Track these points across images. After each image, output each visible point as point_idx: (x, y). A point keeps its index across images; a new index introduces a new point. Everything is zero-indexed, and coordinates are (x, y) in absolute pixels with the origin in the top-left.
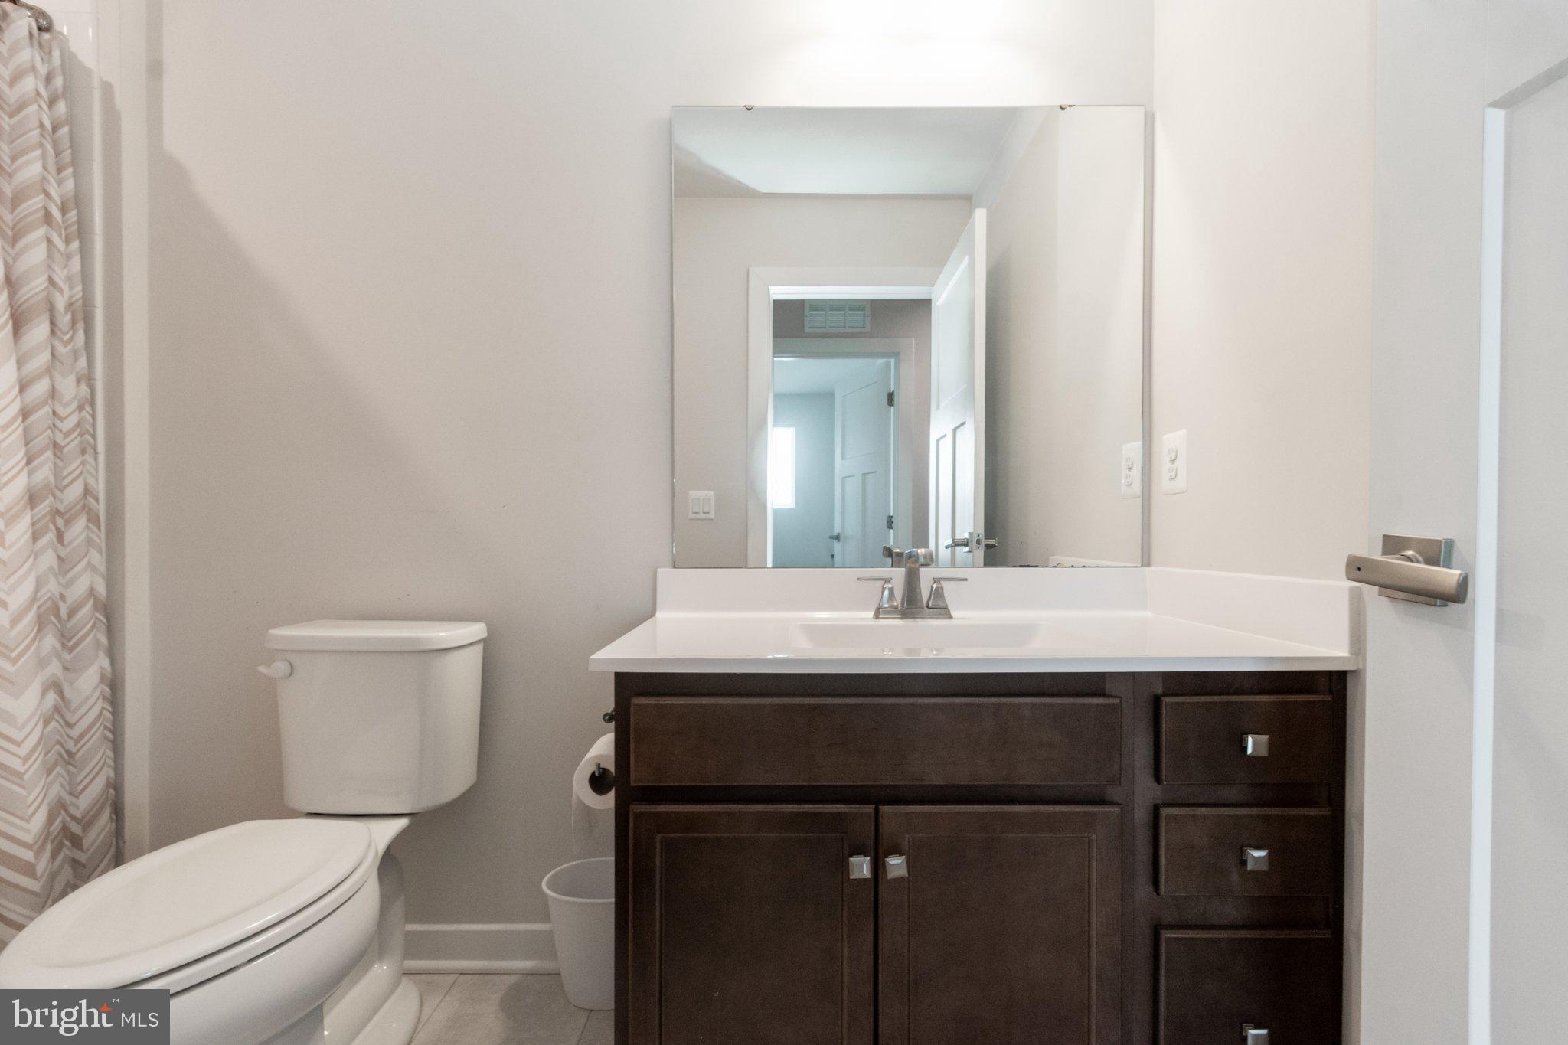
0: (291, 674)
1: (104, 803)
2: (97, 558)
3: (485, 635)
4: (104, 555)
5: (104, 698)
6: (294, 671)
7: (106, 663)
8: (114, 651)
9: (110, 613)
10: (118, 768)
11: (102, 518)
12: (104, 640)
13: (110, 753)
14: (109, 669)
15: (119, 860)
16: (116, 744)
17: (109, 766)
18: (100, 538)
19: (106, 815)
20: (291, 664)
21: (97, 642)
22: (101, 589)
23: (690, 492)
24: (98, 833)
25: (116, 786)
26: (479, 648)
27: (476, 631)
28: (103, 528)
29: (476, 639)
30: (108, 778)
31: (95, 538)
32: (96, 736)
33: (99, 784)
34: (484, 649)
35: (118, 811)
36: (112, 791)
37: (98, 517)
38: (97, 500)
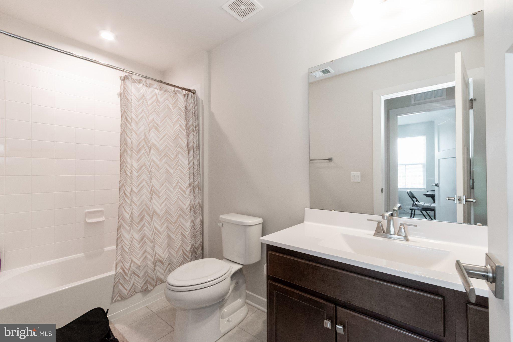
0: (223, 226)
1: (200, 246)
2: (200, 196)
3: (262, 222)
4: (201, 196)
5: (201, 224)
6: (223, 225)
7: (201, 217)
8: (202, 215)
9: (202, 207)
10: (203, 239)
11: (201, 188)
12: (201, 213)
13: (201, 236)
14: (201, 218)
15: (203, 258)
16: (203, 234)
17: (201, 238)
18: (201, 192)
19: (200, 249)
20: (222, 224)
21: (200, 213)
22: (200, 202)
23: (351, 173)
24: (199, 252)
25: (202, 243)
26: (261, 225)
27: (260, 220)
28: (201, 190)
29: (260, 223)
30: (201, 241)
31: (200, 192)
32: (199, 232)
33: (199, 242)
34: (262, 225)
35: (203, 247)
36: (202, 244)
37: (200, 188)
38: (200, 184)
